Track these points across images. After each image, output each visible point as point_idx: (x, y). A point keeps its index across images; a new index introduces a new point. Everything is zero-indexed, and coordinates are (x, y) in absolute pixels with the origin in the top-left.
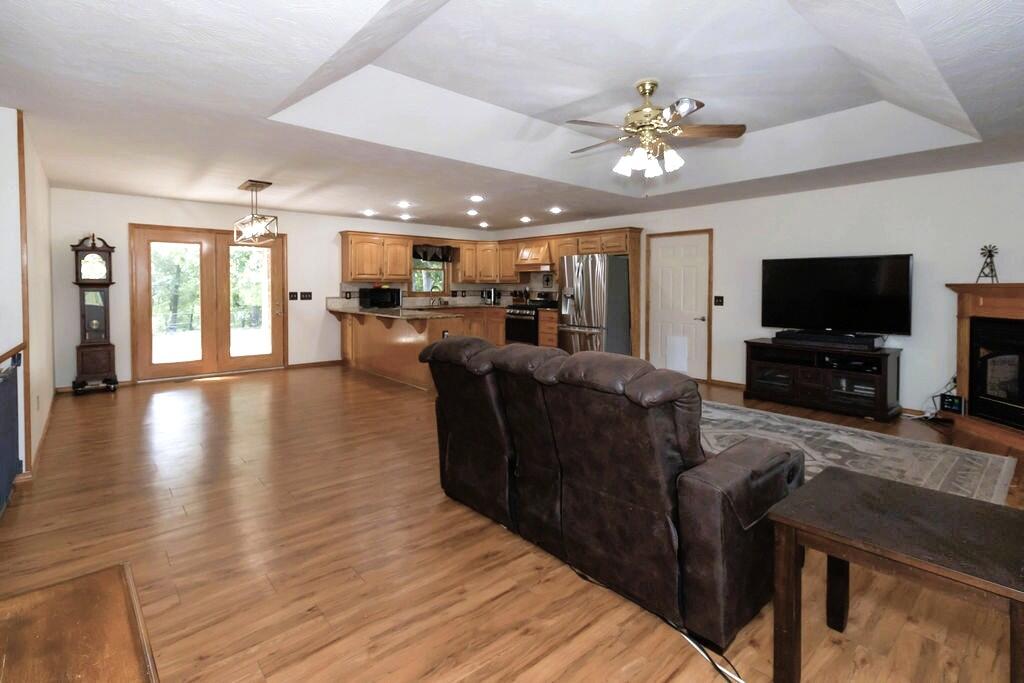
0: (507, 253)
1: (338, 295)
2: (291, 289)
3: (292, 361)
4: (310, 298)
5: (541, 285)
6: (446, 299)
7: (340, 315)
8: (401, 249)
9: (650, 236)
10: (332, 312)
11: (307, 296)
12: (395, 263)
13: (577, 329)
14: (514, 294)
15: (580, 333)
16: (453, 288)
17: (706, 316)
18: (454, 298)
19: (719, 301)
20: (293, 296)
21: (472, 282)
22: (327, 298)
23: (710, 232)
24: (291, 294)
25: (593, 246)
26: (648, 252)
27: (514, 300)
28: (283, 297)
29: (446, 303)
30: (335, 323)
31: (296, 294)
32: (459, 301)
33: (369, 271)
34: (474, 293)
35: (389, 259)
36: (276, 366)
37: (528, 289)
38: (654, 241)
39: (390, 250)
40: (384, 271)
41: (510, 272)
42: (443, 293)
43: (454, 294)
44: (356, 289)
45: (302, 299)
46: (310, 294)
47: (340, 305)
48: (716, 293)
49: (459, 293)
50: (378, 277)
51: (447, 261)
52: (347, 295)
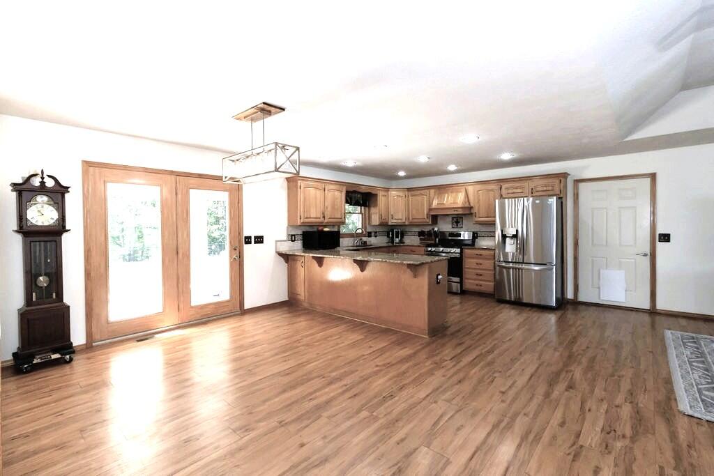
0: (419, 198)
1: (284, 237)
2: (246, 234)
3: (247, 306)
4: (262, 242)
5: (450, 226)
6: (365, 239)
7: (286, 257)
8: (337, 194)
9: (577, 182)
10: (281, 255)
11: (259, 240)
12: (333, 207)
14: (421, 234)
16: (368, 229)
17: (648, 252)
18: (370, 238)
19: (665, 238)
20: (248, 240)
21: (385, 224)
22: (277, 241)
23: (653, 176)
24: (246, 238)
25: (519, 191)
26: (576, 196)
27: (421, 239)
28: (242, 241)
29: (365, 242)
30: (283, 266)
31: (250, 237)
32: (373, 241)
33: (314, 215)
34: (383, 234)
35: (328, 203)
36: (233, 312)
38: (581, 185)
39: (329, 195)
40: (326, 214)
41: (422, 214)
42: (361, 235)
43: (369, 235)
44: (300, 232)
45: (255, 242)
46: (262, 237)
47: (286, 247)
48: (661, 230)
49: (373, 234)
50: (322, 219)
51: (365, 205)
52: (292, 238)
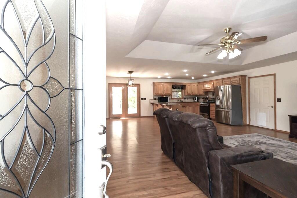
0: (201, 86)
1: (152, 99)
2: (141, 97)
3: (141, 115)
4: (146, 100)
5: (212, 95)
6: (182, 100)
7: (153, 104)
8: (169, 86)
9: (250, 78)
10: (151, 103)
11: (145, 99)
12: (167, 90)
13: (223, 110)
14: (203, 99)
15: (224, 111)
16: (184, 97)
17: (273, 106)
18: (185, 100)
19: (279, 100)
20: (142, 99)
21: (190, 95)
22: (150, 100)
23: (274, 75)
25: (228, 82)
26: (249, 83)
27: (203, 100)
28: (140, 99)
29: (182, 101)
30: (152, 106)
32: (186, 101)
33: (160, 93)
34: (191, 98)
35: (165, 89)
36: (137, 116)
37: (207, 97)
38: (251, 80)
39: (166, 87)
40: (164, 92)
41: (202, 92)
42: (181, 98)
43: (185, 99)
44: (157, 97)
46: (146, 98)
47: (153, 102)
48: (277, 97)
50: (163, 94)
51: (182, 89)
52: (155, 99)
